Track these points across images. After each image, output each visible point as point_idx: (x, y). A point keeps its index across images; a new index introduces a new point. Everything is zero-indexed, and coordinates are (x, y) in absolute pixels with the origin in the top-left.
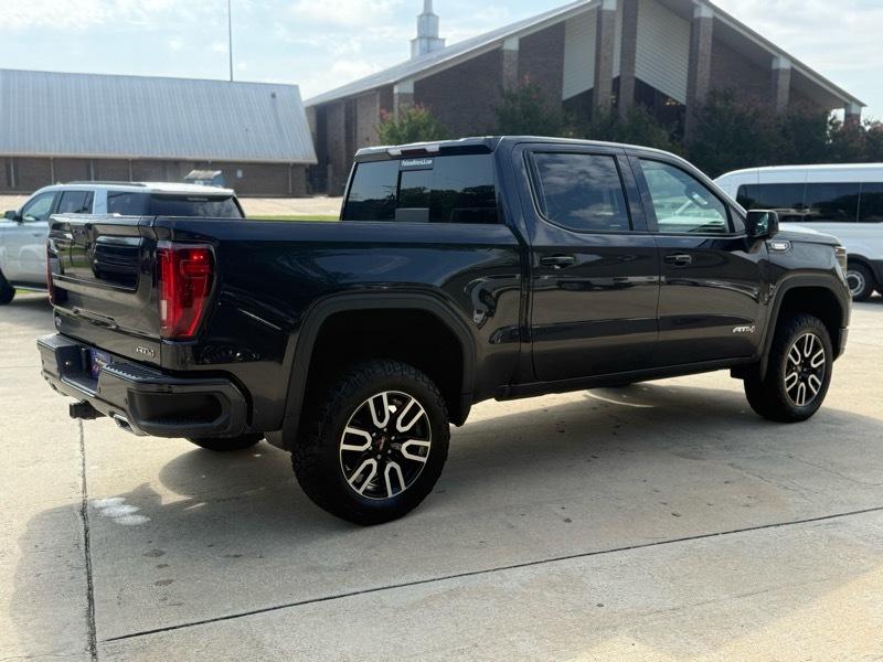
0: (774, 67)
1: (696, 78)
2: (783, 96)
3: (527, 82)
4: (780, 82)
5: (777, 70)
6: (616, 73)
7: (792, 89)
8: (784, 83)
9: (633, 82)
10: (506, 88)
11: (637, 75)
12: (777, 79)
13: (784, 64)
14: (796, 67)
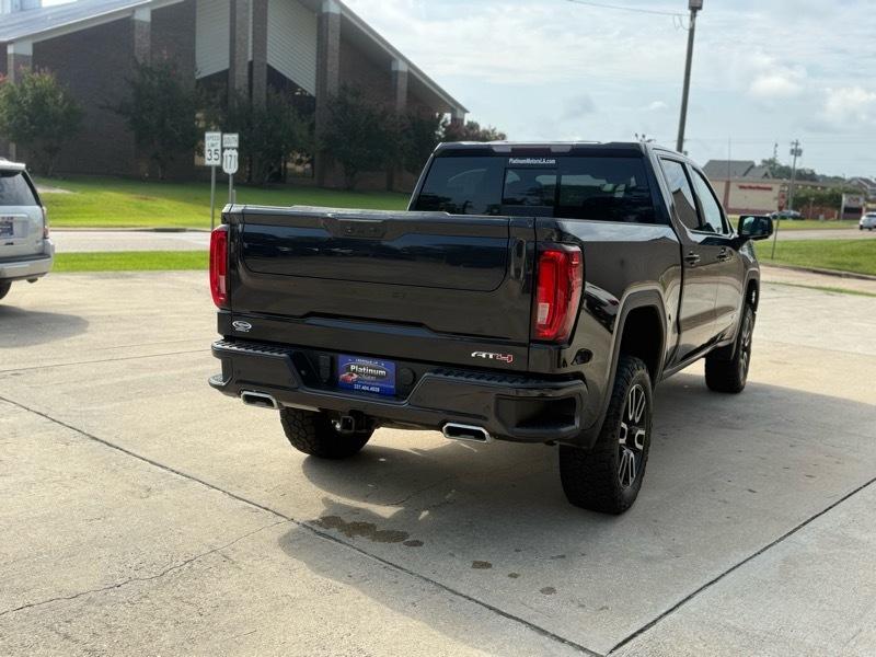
0: (394, 69)
1: (326, 71)
2: (402, 98)
3: (166, 57)
4: (399, 83)
5: (397, 72)
6: (250, 59)
7: (409, 92)
8: (402, 85)
9: (265, 67)
10: (141, 61)
11: (269, 62)
12: (396, 80)
13: (402, 67)
14: (412, 71)
